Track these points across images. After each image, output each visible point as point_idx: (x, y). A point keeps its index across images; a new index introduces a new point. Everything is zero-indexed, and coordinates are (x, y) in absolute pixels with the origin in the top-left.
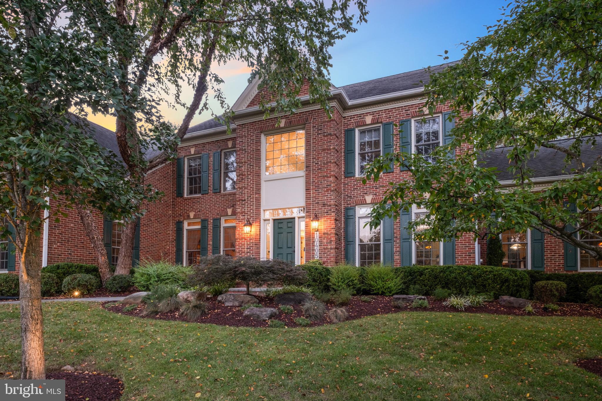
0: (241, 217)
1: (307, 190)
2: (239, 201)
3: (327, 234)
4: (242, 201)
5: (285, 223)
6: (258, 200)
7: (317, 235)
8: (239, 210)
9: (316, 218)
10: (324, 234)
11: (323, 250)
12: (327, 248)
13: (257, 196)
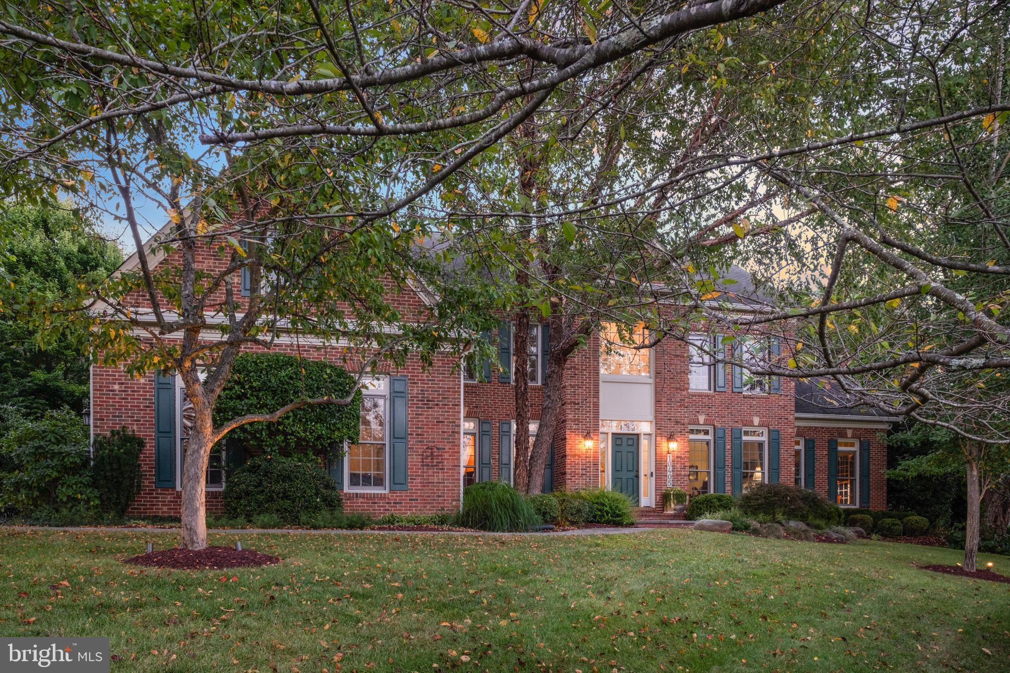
0: (574, 427)
1: (658, 401)
2: (571, 403)
3: (681, 457)
4: (575, 404)
5: (625, 438)
6: (596, 405)
7: (669, 459)
8: (570, 416)
9: (670, 438)
10: (677, 457)
11: (676, 476)
12: (681, 475)
13: (595, 400)
